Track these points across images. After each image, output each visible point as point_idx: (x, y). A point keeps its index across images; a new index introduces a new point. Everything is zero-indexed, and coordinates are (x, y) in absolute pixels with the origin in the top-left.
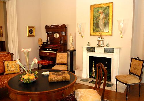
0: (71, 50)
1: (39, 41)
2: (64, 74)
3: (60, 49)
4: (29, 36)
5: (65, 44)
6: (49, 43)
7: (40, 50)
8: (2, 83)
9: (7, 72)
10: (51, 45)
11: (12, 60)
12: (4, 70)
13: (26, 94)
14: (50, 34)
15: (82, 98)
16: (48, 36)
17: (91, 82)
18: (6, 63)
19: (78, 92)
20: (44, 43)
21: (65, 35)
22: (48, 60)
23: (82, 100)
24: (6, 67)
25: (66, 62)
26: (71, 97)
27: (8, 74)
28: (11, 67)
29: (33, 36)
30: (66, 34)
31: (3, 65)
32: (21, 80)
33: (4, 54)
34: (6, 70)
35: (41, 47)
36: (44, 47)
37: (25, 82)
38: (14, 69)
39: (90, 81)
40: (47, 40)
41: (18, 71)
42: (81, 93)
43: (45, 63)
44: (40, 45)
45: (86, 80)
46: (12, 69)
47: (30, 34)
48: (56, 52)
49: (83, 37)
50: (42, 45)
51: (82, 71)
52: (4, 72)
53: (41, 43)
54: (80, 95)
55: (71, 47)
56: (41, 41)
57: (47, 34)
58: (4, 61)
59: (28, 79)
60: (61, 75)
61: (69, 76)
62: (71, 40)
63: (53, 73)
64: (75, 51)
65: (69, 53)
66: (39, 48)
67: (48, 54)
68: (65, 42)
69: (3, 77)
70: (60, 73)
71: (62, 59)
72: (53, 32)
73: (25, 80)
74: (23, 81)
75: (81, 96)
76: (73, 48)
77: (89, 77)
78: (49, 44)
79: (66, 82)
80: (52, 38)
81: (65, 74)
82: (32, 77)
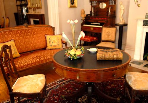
0: (121, 23)
1: (82, 13)
2: (115, 52)
3: (107, 22)
4: (71, 7)
5: (114, 16)
6: (93, 15)
7: (82, 24)
8: (46, 58)
9: (49, 47)
10: (96, 18)
11: (54, 34)
12: (46, 45)
13: (74, 71)
14: (95, 3)
15: (136, 82)
16: (92, 7)
17: (145, 66)
18: (48, 37)
19: (131, 75)
20: (87, 15)
21: (113, 4)
22: (91, 36)
23: (137, 84)
24: (48, 42)
25: (113, 39)
26: (119, 81)
27: (51, 49)
28: (53, 41)
29: (75, 7)
30: (115, 3)
31: (45, 39)
32: (67, 55)
33: (46, 28)
34: (48, 45)
35: (83, 20)
36: (87, 20)
37: (72, 58)
38: (56, 44)
39: (144, 64)
40: (91, 12)
41: (60, 47)
42: (134, 76)
43: (88, 39)
44: (82, 18)
45: (139, 63)
46: (53, 44)
47: (71, 5)
48: (101, 27)
49: (139, 6)
50: (85, 17)
51: (134, 51)
52: (46, 46)
53: (83, 16)
54: (133, 78)
55: (121, 20)
56: (84, 13)
57: (91, 4)
58: (46, 35)
59: (75, 55)
60: (112, 52)
61: (122, 54)
62: (122, 11)
63: (102, 49)
64: (126, 25)
65: (118, 27)
66: (82, 22)
67: (92, 29)
68: (113, 13)
69: (46, 51)
70: (111, 50)
71: (108, 35)
72: (98, 1)
73: (71, 55)
74: (69, 57)
75: (134, 80)
76: (124, 22)
77: (143, 60)
78: (93, 17)
79: (118, 61)
80: (97, 9)
81: (117, 52)
82: (79, 53)
